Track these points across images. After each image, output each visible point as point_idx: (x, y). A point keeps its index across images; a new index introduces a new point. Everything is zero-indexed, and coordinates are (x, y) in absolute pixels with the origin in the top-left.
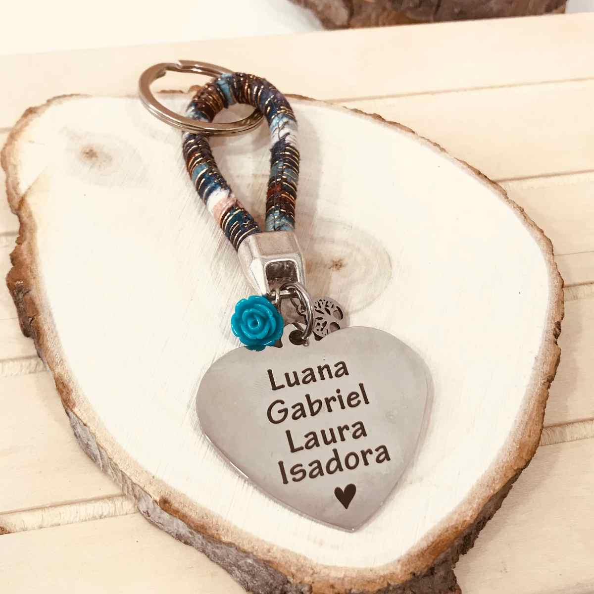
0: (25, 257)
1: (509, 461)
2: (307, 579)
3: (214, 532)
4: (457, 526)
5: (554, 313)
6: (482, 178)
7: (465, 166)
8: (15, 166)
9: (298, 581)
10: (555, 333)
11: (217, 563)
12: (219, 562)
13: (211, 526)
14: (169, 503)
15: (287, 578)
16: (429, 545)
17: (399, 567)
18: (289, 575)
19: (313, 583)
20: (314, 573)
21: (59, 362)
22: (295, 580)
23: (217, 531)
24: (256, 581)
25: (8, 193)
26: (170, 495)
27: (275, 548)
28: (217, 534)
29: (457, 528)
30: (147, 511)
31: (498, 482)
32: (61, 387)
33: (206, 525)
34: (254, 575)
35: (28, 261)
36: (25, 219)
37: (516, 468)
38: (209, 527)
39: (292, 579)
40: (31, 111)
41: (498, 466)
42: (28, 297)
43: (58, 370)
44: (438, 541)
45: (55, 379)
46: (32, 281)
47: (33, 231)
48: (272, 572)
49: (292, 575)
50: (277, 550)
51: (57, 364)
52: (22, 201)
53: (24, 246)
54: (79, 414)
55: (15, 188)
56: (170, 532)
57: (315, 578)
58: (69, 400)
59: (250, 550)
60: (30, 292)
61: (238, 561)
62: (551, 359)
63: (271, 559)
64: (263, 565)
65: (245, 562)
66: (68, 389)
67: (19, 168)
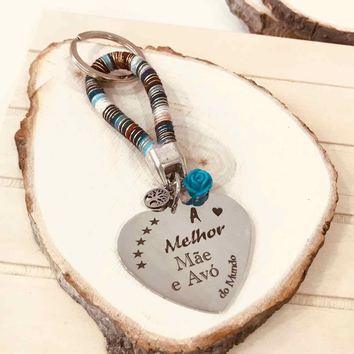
0: (28, 124)
1: (274, 296)
2: (136, 337)
3: (90, 298)
4: (232, 326)
5: (327, 215)
6: (305, 128)
7: (297, 120)
8: (36, 74)
9: (130, 337)
10: (324, 228)
11: (92, 317)
12: (93, 316)
13: (89, 294)
14: (69, 276)
15: (124, 333)
16: (212, 333)
17: (191, 342)
18: (126, 332)
19: (138, 339)
20: (140, 334)
21: (30, 185)
22: (128, 336)
23: (92, 298)
24: (109, 331)
25: (29, 88)
26: (71, 272)
27: (122, 315)
28: (92, 300)
29: (232, 327)
30: (60, 279)
31: (264, 306)
32: (28, 200)
33: (86, 293)
34: (109, 328)
35: (29, 127)
36: (34, 104)
37: (277, 301)
38: (88, 295)
39: (127, 335)
40: (53, 45)
41: (266, 298)
42: (24, 147)
43: (29, 190)
44: (218, 332)
45: (26, 194)
46: (28, 139)
47: (36, 111)
48: (117, 328)
49: (127, 332)
50: (123, 316)
51: (29, 187)
52: (35, 93)
53: (29, 119)
54: (33, 217)
55: (33, 86)
56: (70, 294)
57: (140, 337)
58: (30, 207)
59: (107, 313)
60: (26, 144)
61: (102, 318)
62: (317, 242)
63: (118, 320)
64: (113, 323)
65: (105, 320)
66: (31, 202)
67: (38, 75)
